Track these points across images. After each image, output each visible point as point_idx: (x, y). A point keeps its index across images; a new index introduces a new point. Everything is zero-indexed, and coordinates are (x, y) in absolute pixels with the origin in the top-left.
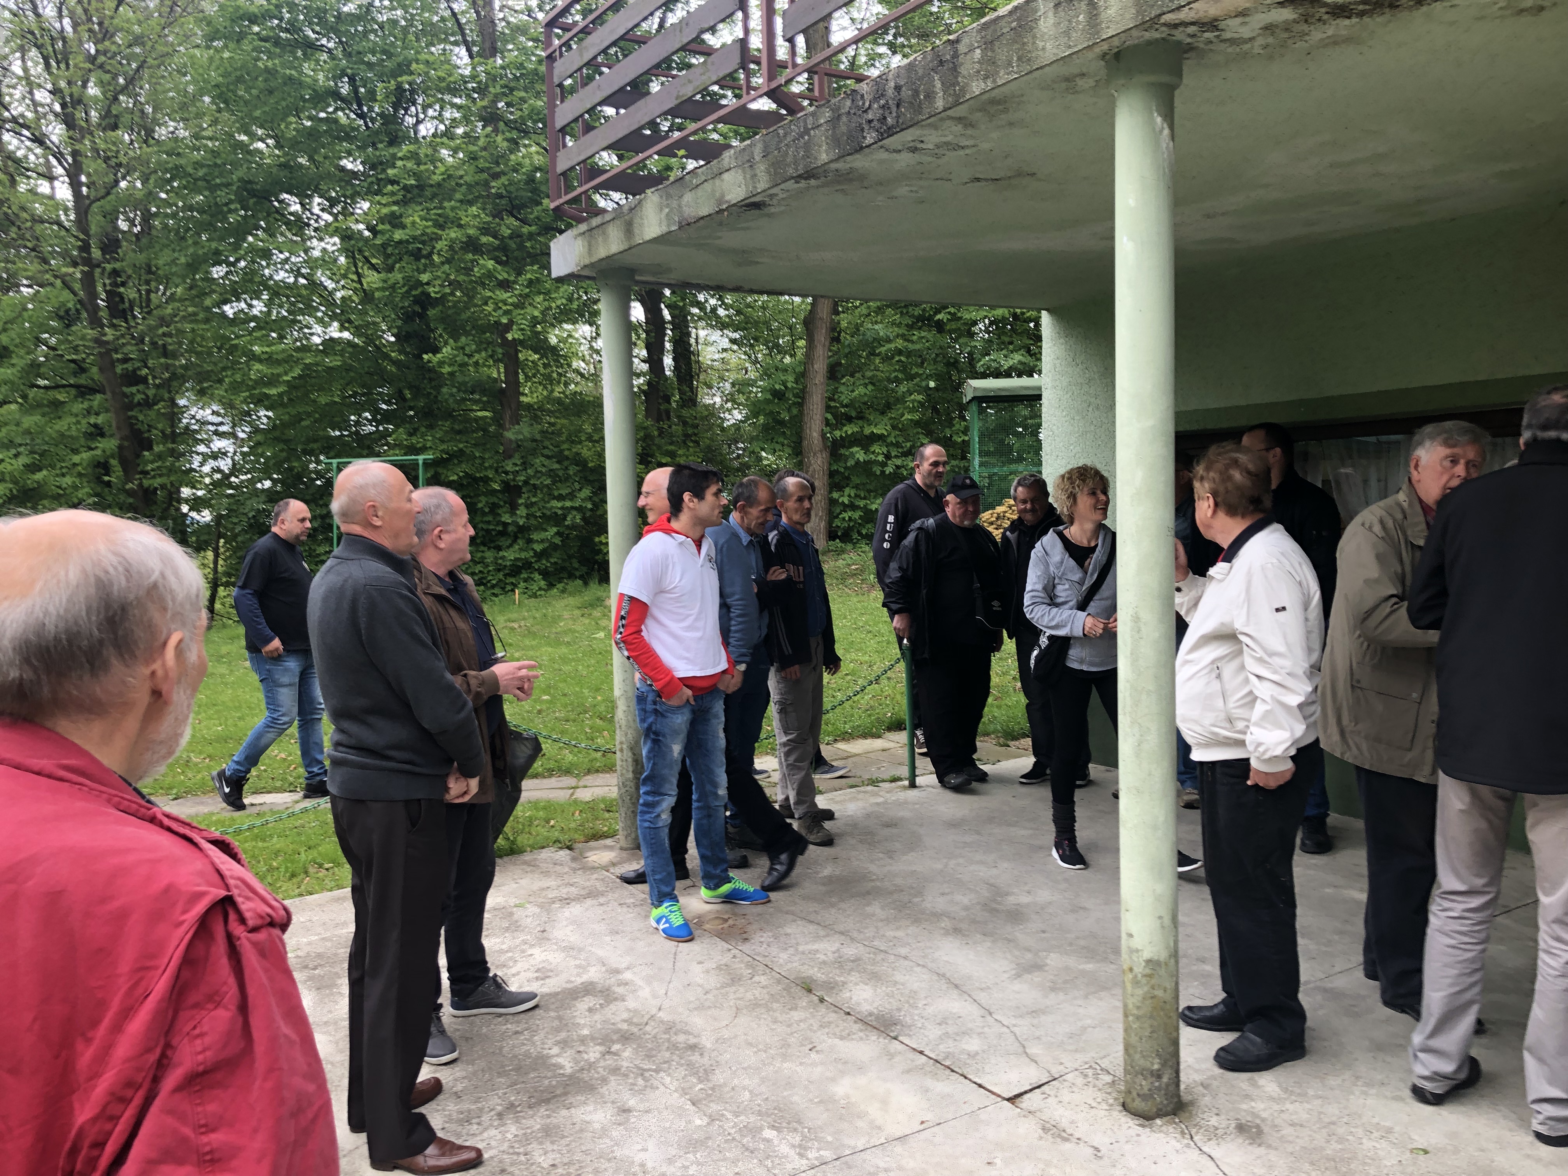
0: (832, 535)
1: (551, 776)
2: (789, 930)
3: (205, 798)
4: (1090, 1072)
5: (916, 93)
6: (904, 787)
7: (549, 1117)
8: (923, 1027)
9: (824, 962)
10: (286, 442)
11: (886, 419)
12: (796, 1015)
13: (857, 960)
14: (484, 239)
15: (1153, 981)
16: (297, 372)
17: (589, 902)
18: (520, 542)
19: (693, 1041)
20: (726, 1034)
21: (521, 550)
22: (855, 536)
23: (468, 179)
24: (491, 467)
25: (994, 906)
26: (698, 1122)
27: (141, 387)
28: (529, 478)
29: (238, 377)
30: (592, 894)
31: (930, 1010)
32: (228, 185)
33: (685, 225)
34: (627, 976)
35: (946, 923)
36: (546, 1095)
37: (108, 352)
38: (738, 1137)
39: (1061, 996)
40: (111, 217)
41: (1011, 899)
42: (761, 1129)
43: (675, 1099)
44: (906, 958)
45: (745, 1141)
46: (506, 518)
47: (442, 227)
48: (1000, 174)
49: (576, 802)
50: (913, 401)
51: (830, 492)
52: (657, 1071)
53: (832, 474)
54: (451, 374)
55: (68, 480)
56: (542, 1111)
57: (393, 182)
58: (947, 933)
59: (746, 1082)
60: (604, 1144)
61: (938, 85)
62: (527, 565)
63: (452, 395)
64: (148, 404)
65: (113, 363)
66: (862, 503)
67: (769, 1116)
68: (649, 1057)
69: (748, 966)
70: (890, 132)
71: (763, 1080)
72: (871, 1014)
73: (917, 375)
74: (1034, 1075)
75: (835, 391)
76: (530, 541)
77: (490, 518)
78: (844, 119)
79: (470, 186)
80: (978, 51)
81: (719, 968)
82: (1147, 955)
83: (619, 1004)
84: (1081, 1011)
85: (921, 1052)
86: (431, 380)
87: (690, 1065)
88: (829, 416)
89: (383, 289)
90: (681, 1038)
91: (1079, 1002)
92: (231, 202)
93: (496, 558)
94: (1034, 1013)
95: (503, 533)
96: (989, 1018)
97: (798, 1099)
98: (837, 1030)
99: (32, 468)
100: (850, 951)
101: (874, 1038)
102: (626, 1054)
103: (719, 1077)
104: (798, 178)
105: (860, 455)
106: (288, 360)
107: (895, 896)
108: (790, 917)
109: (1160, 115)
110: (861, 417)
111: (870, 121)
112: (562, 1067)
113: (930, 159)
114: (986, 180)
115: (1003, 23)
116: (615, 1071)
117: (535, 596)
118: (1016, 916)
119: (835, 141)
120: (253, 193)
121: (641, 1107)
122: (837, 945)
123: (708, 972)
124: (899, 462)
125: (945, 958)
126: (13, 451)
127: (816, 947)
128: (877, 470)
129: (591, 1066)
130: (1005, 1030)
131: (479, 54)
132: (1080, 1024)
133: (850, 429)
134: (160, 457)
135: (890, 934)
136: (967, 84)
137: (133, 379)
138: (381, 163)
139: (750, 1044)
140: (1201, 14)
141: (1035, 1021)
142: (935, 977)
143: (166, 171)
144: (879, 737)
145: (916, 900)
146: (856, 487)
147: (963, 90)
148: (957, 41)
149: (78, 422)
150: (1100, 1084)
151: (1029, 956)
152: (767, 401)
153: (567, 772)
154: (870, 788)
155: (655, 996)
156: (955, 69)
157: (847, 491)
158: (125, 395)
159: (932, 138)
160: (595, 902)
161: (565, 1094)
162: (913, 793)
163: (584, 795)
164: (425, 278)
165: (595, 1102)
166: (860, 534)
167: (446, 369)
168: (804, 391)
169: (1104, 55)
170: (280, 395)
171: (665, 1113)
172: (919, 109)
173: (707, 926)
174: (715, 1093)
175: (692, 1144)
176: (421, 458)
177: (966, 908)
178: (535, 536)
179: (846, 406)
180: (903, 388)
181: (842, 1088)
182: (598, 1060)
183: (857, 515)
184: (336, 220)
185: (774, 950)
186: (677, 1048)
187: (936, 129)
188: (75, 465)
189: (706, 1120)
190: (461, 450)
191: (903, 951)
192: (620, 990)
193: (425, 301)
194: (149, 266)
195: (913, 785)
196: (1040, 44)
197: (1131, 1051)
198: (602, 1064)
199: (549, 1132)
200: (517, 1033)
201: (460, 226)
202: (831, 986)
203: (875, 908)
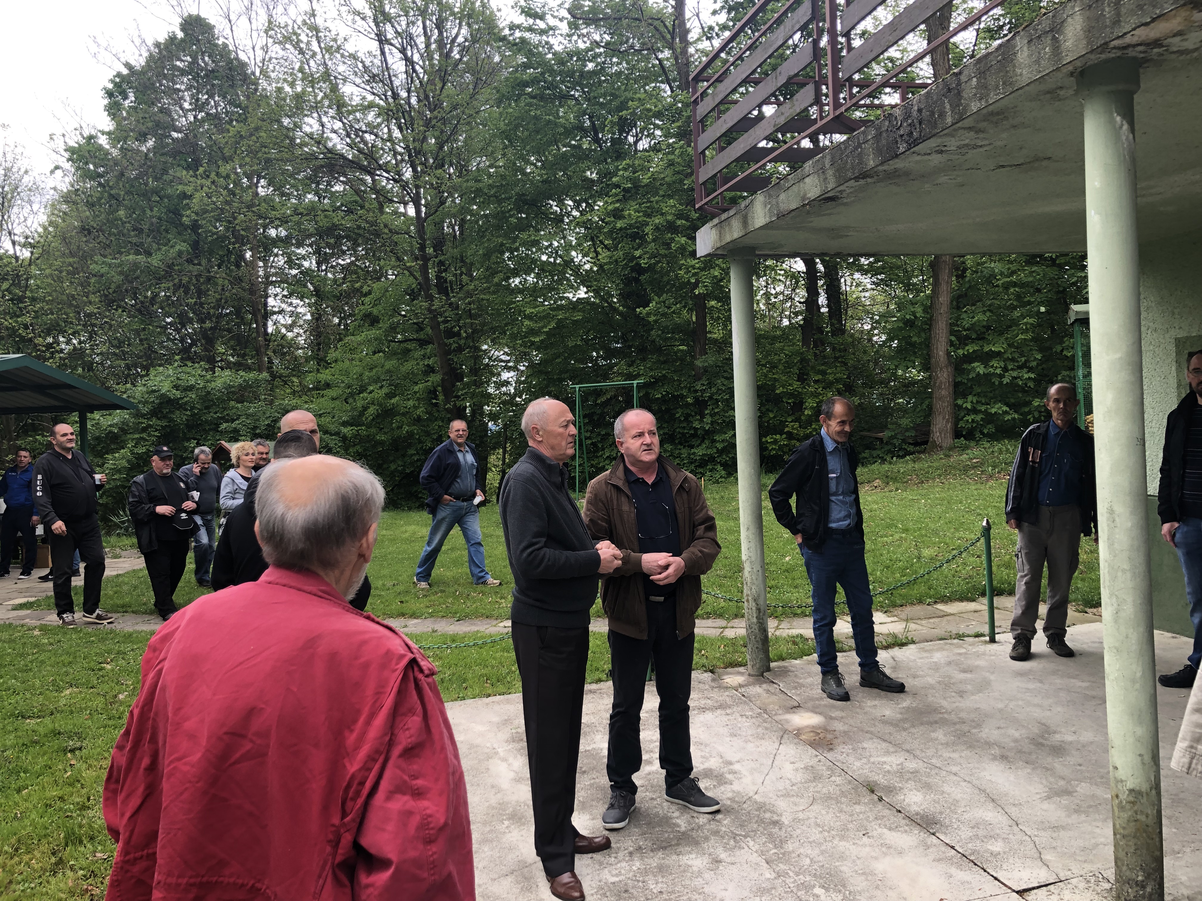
0: (957, 434)
1: (708, 618)
2: (865, 745)
3: (477, 621)
4: (1093, 880)
5: (933, 113)
6: (986, 642)
7: (663, 859)
8: (958, 828)
9: (889, 772)
10: (547, 373)
11: (1002, 339)
12: (858, 808)
13: (915, 772)
14: (679, 222)
15: (1136, 808)
16: (553, 325)
17: (719, 711)
18: (707, 442)
19: (776, 818)
20: (801, 816)
21: (707, 448)
22: (978, 435)
23: (667, 179)
24: (685, 387)
25: (1041, 740)
26: (768, 876)
27: (456, 339)
28: (712, 394)
29: (515, 330)
30: (722, 706)
31: (966, 816)
32: (510, 198)
33: (781, 216)
34: (737, 767)
35: (996, 751)
36: (664, 844)
37: (435, 317)
38: (795, 890)
39: (1083, 817)
40: (439, 225)
41: (1058, 737)
42: (814, 886)
43: (755, 858)
44: (955, 774)
45: (799, 894)
46: (696, 425)
47: (649, 216)
48: (1021, 161)
49: (722, 638)
50: (1026, 324)
51: (956, 400)
52: (745, 837)
53: (956, 385)
54: (656, 321)
55: (411, 403)
56: (660, 854)
57: (617, 186)
58: (994, 758)
59: (809, 852)
60: (698, 882)
61: (948, 106)
62: (712, 459)
63: (658, 336)
64: (460, 349)
65: (439, 323)
66: (983, 408)
67: (821, 878)
68: (742, 826)
69: (828, 769)
70: (916, 143)
71: (822, 852)
72: (917, 814)
73: (1029, 303)
74: (1042, 876)
75: (958, 318)
76: (714, 441)
77: (685, 425)
78: (884, 135)
79: (669, 185)
80: (975, 79)
81: (806, 768)
82: (1130, 785)
83: (728, 787)
84: (1098, 831)
85: (953, 847)
86: (644, 326)
87: (771, 835)
88: (953, 338)
89: (610, 263)
90: (768, 815)
91: (1099, 824)
92: (511, 210)
93: (689, 454)
94: (1055, 828)
95: (694, 436)
96: (1015, 827)
97: (846, 868)
98: (887, 823)
99: (390, 396)
100: (912, 765)
101: (916, 832)
102: (725, 822)
103: (790, 846)
104: (856, 179)
105: (980, 368)
106: (546, 317)
107: (958, 726)
108: (869, 736)
109: (1118, 114)
110: (981, 338)
111: (902, 136)
112: (679, 826)
113: (957, 157)
114: (1011, 166)
115: (991, 57)
116: (716, 833)
117: (717, 482)
118: (1058, 750)
119: (879, 151)
120: (525, 202)
121: (729, 860)
122: (902, 760)
123: (797, 770)
124: (1015, 374)
125: (988, 778)
126: (379, 384)
127: (884, 759)
128: (996, 381)
129: (699, 827)
130: (1027, 838)
131: (679, 87)
132: (1093, 841)
133: (971, 348)
134: (468, 385)
135: (946, 755)
136: (968, 105)
137: (450, 334)
138: (610, 173)
139: (819, 825)
140: (1143, 38)
141: (1055, 835)
142: (977, 791)
143: (472, 192)
144: (973, 600)
145: (974, 731)
146: (978, 395)
147: (965, 110)
148: (960, 73)
149: (418, 364)
150: (1099, 889)
151: (1062, 783)
152: (900, 329)
153: (721, 616)
154: (956, 641)
155: (754, 784)
156: (959, 94)
157: (970, 398)
158: (446, 345)
159: (952, 144)
160: (723, 712)
161: (678, 845)
162: (994, 646)
163: (730, 633)
164: (637, 253)
165: (698, 853)
166: (982, 433)
167: (652, 318)
168: (931, 319)
169: (1072, 74)
170: (542, 341)
171: (745, 866)
172: (935, 125)
173: (803, 737)
174: (785, 857)
175: (761, 891)
176: (635, 382)
177: (1016, 741)
178: (717, 438)
179: (968, 329)
180: (1017, 313)
181: (882, 866)
182: (705, 825)
183: (978, 417)
184: (582, 214)
185: (851, 759)
186: (763, 822)
187: (953, 136)
188: (415, 393)
189: (774, 875)
190: (664, 375)
191: (954, 769)
192: (730, 777)
193: (639, 270)
194: (462, 257)
195: (993, 640)
196: (1019, 71)
197: (1119, 864)
198: (707, 827)
199: (662, 869)
200: (652, 799)
201: (662, 214)
202: (890, 790)
203: (940, 734)
